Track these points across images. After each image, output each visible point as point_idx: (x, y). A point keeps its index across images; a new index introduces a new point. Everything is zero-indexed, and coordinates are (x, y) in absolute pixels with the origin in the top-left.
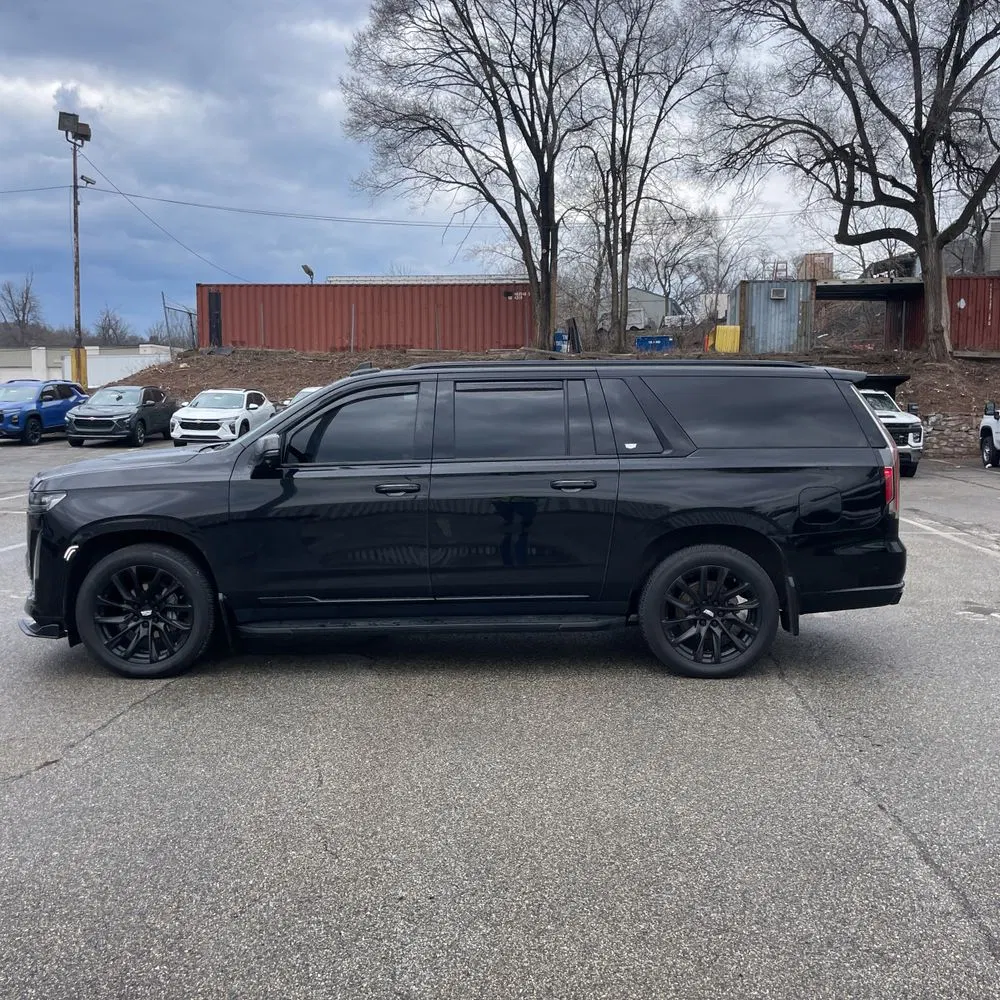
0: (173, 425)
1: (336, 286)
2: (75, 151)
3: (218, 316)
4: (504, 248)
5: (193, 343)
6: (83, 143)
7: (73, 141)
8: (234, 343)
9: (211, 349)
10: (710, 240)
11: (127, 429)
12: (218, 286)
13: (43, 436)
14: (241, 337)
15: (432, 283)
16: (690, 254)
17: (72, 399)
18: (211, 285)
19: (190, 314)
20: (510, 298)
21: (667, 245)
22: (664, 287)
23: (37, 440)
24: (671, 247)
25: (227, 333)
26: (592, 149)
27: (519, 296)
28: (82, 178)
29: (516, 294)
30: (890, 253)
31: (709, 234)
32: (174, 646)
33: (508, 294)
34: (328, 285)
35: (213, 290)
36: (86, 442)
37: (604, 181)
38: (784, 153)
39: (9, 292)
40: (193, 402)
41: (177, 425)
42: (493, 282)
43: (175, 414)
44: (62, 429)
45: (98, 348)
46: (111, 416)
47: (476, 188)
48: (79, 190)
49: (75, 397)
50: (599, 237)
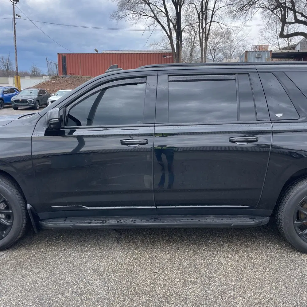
0: (49, 103)
1: (105, 54)
2: (14, 5)
3: (65, 65)
4: (160, 44)
5: (57, 74)
6: (16, 2)
7: (13, 2)
8: (71, 74)
9: (63, 76)
10: (228, 41)
11: (33, 103)
12: (65, 54)
13: (4, 106)
14: (73, 72)
15: (138, 52)
16: (221, 45)
17: (14, 93)
18: (62, 54)
19: (56, 64)
20: (165, 58)
21: (214, 42)
22: (212, 56)
23: (2, 108)
24: (215, 43)
25: (68, 71)
26: (194, 4)
27: (168, 57)
28: (16, 15)
29: (167, 56)
30: (288, 45)
31: (228, 39)
32: (3, 233)
33: (164, 56)
34: (102, 54)
35: (63, 55)
36: (19, 108)
37: (198, 15)
38: (263, 4)
39: (3, 59)
40: (56, 94)
41: (50, 102)
42: (159, 52)
43: (49, 98)
44: (10, 104)
45: (29, 77)
46: (27, 99)
47: (154, 18)
48: (16, 19)
49: (16, 92)
50: (192, 40)
